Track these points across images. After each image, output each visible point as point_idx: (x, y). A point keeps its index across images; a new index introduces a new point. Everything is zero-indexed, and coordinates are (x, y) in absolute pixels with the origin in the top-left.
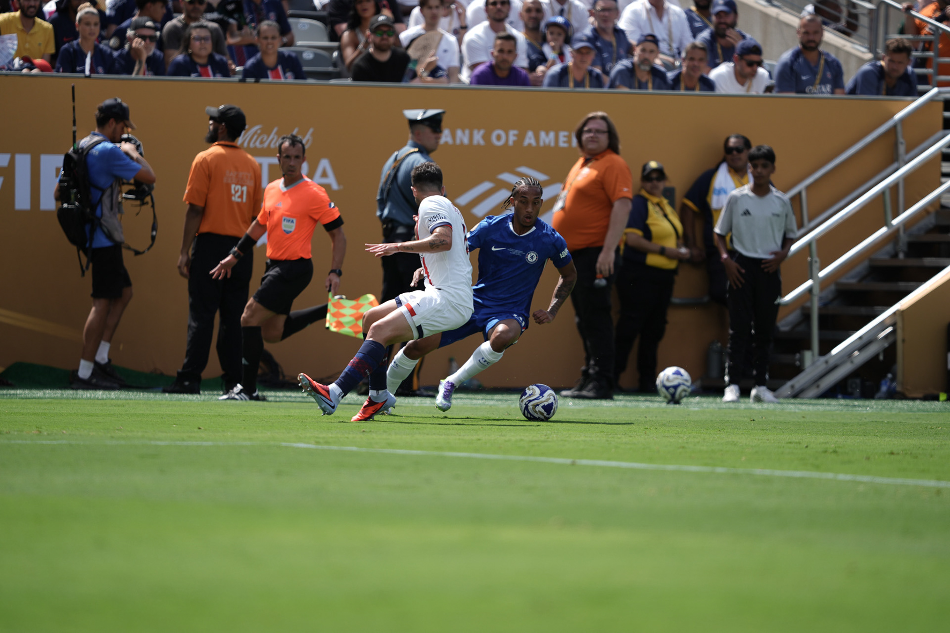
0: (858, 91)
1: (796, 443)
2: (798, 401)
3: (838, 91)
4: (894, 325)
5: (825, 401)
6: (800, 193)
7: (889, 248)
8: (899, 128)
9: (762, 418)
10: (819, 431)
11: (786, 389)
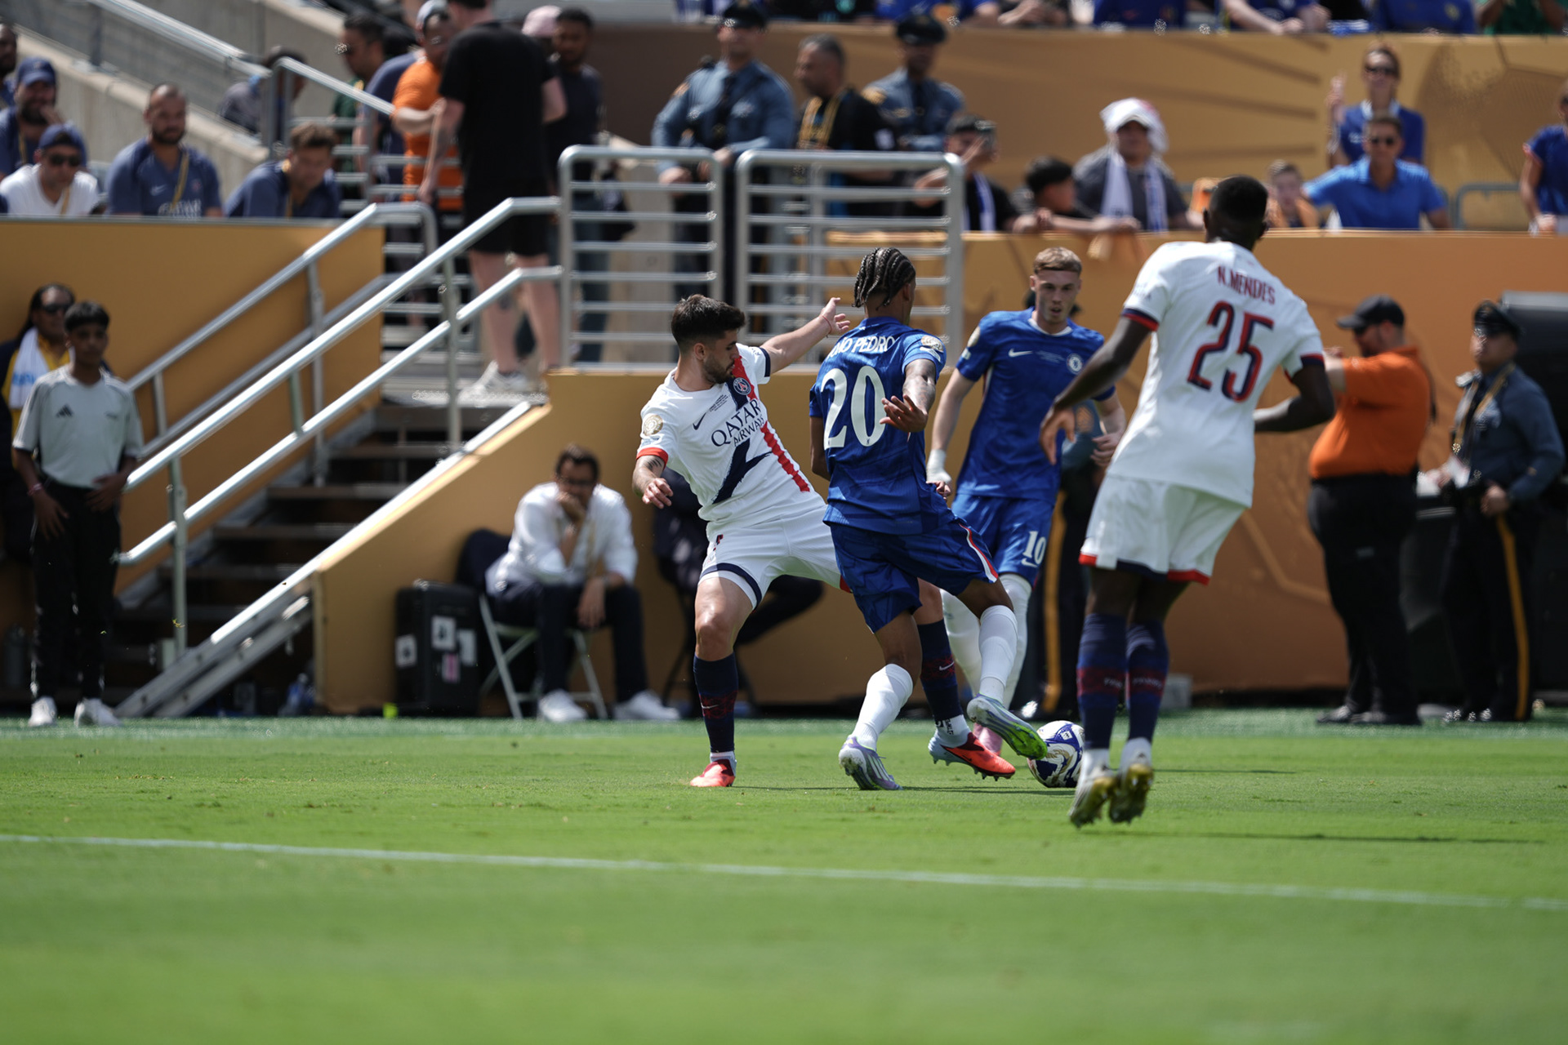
0: (248, 210)
1: (152, 792)
2: (153, 722)
3: (212, 211)
4: (309, 594)
5: (197, 722)
6: (151, 382)
7: (299, 469)
8: (313, 273)
9: (95, 751)
10: (190, 772)
11: (134, 702)
